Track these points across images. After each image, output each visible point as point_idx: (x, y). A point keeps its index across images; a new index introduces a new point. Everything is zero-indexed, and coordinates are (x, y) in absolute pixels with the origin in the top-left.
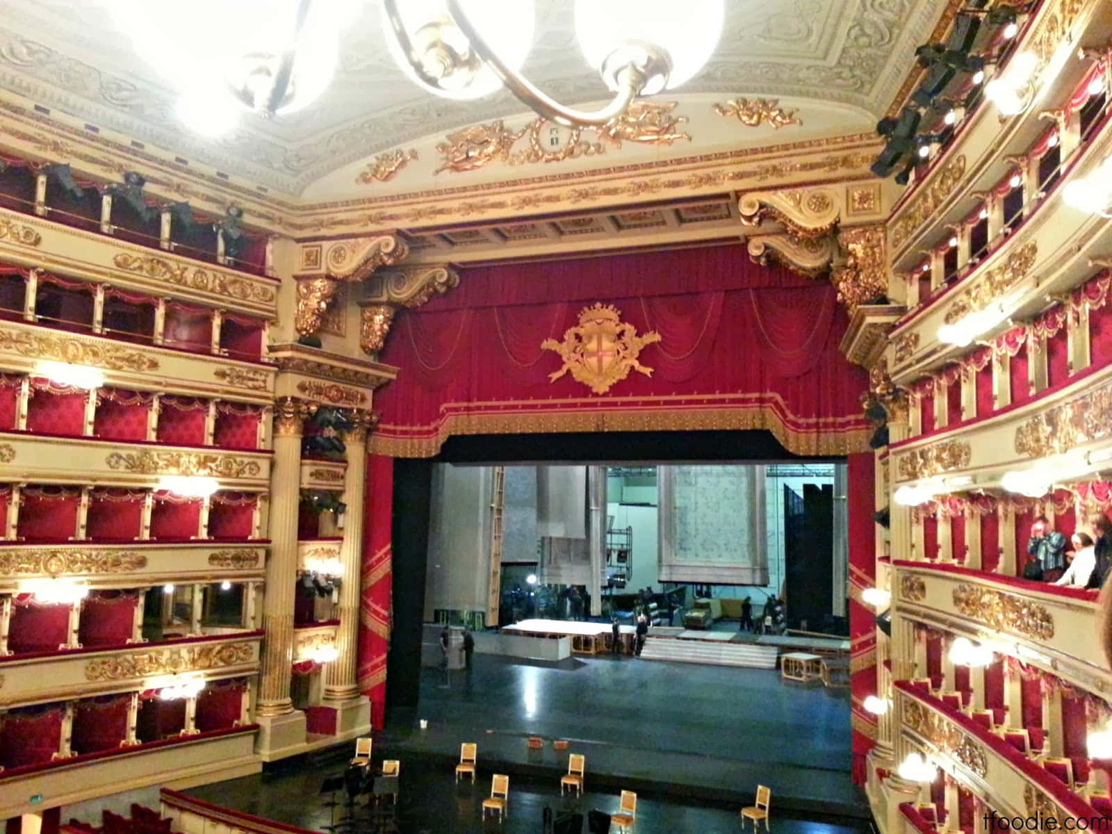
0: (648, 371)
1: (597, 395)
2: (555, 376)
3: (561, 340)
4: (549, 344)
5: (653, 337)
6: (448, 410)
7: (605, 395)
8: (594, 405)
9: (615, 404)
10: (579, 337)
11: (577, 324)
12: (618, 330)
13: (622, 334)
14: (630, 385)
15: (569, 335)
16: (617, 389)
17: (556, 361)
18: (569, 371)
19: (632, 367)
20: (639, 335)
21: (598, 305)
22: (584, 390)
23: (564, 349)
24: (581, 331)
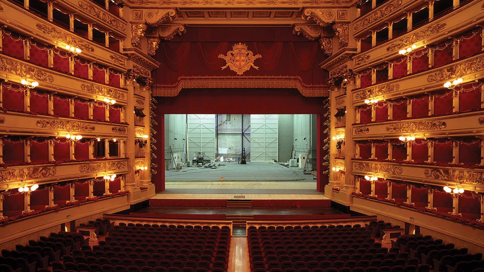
0: (256, 68)
1: (238, 75)
2: (224, 68)
3: (226, 55)
4: (221, 56)
5: (259, 56)
6: (182, 79)
7: (242, 75)
8: (238, 79)
9: (245, 79)
10: (232, 54)
11: (232, 49)
12: (246, 53)
13: (248, 54)
14: (250, 72)
15: (229, 53)
16: (246, 73)
17: (224, 63)
18: (228, 66)
19: (252, 66)
20: (254, 55)
21: (240, 43)
22: (234, 73)
23: (227, 58)
24: (234, 53)
